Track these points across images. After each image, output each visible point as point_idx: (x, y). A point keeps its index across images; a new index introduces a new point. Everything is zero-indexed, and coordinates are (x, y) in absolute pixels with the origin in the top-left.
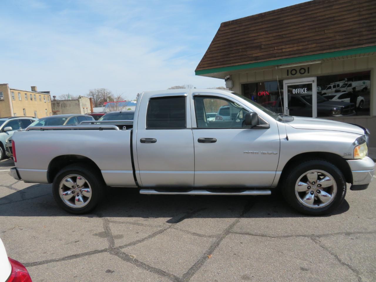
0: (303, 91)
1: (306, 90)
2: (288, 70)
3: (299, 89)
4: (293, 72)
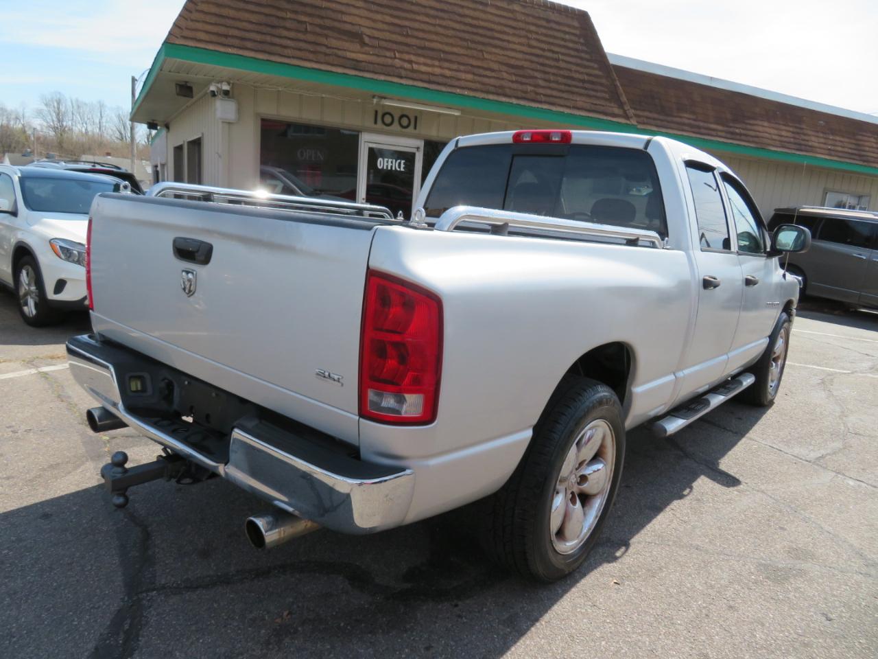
0: (398, 166)
1: (402, 166)
2: (376, 112)
3: (390, 160)
4: (388, 119)
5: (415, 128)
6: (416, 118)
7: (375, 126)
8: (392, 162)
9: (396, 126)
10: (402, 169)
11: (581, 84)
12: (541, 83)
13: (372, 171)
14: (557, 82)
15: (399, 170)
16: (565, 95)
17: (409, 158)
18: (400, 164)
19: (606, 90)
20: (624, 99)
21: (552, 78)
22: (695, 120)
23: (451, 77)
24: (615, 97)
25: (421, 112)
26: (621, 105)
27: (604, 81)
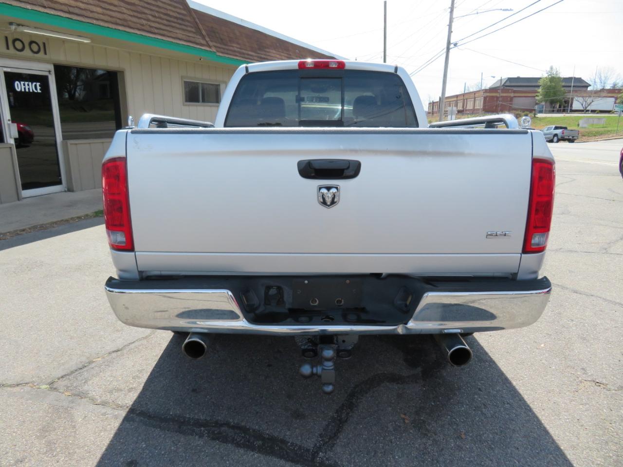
0: (33, 87)
1: (39, 88)
2: (6, 38)
3: (26, 83)
4: (19, 45)
5: (45, 53)
6: (44, 44)
7: (8, 51)
8: (28, 85)
9: (27, 52)
10: (39, 91)
11: (175, 20)
12: (150, 17)
13: (11, 94)
14: (160, 18)
15: (36, 91)
16: (168, 28)
17: (43, 80)
18: (36, 86)
19: (192, 25)
20: (204, 33)
21: (157, 15)
22: (240, 48)
23: (85, 10)
24: (198, 31)
25: (48, 38)
26: (203, 37)
27: (188, 19)
